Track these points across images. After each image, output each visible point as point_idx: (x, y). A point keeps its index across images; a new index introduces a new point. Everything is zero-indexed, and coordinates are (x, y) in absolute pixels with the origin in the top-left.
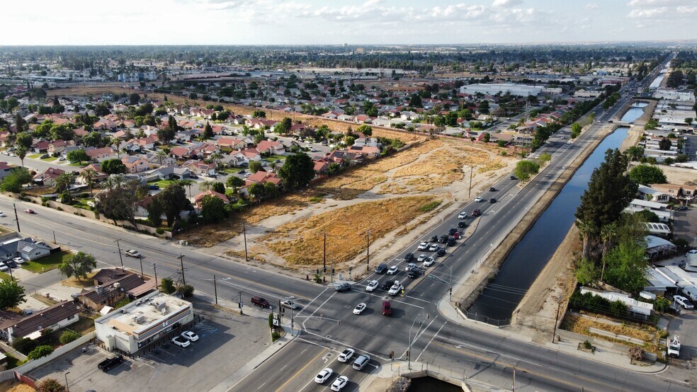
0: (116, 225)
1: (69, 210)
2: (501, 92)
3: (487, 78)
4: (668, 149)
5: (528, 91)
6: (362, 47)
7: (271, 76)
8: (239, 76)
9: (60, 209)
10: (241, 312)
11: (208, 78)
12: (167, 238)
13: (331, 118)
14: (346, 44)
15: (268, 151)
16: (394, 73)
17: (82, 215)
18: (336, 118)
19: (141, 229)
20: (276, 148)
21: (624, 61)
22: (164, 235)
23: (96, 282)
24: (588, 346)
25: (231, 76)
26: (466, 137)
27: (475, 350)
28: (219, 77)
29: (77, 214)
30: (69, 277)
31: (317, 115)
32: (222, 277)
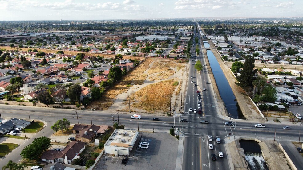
0: (48, 107)
1: (13, 104)
2: (154, 39)
3: (142, 33)
4: (232, 56)
5: (164, 38)
6: (73, 21)
7: (40, 35)
8: (24, 35)
9: (6, 104)
10: (153, 131)
11: (7, 37)
12: (82, 109)
13: (94, 52)
14: (61, 20)
15: (84, 68)
16: (100, 33)
17: (23, 105)
18: (97, 52)
19: (65, 107)
20: (88, 66)
21: (183, 25)
22: (80, 108)
23: (74, 132)
24: (277, 121)
25: (20, 35)
26: (159, 57)
27: (246, 128)
28: (13, 36)
29: (20, 105)
30: (56, 132)
31: (87, 51)
32: (128, 120)
